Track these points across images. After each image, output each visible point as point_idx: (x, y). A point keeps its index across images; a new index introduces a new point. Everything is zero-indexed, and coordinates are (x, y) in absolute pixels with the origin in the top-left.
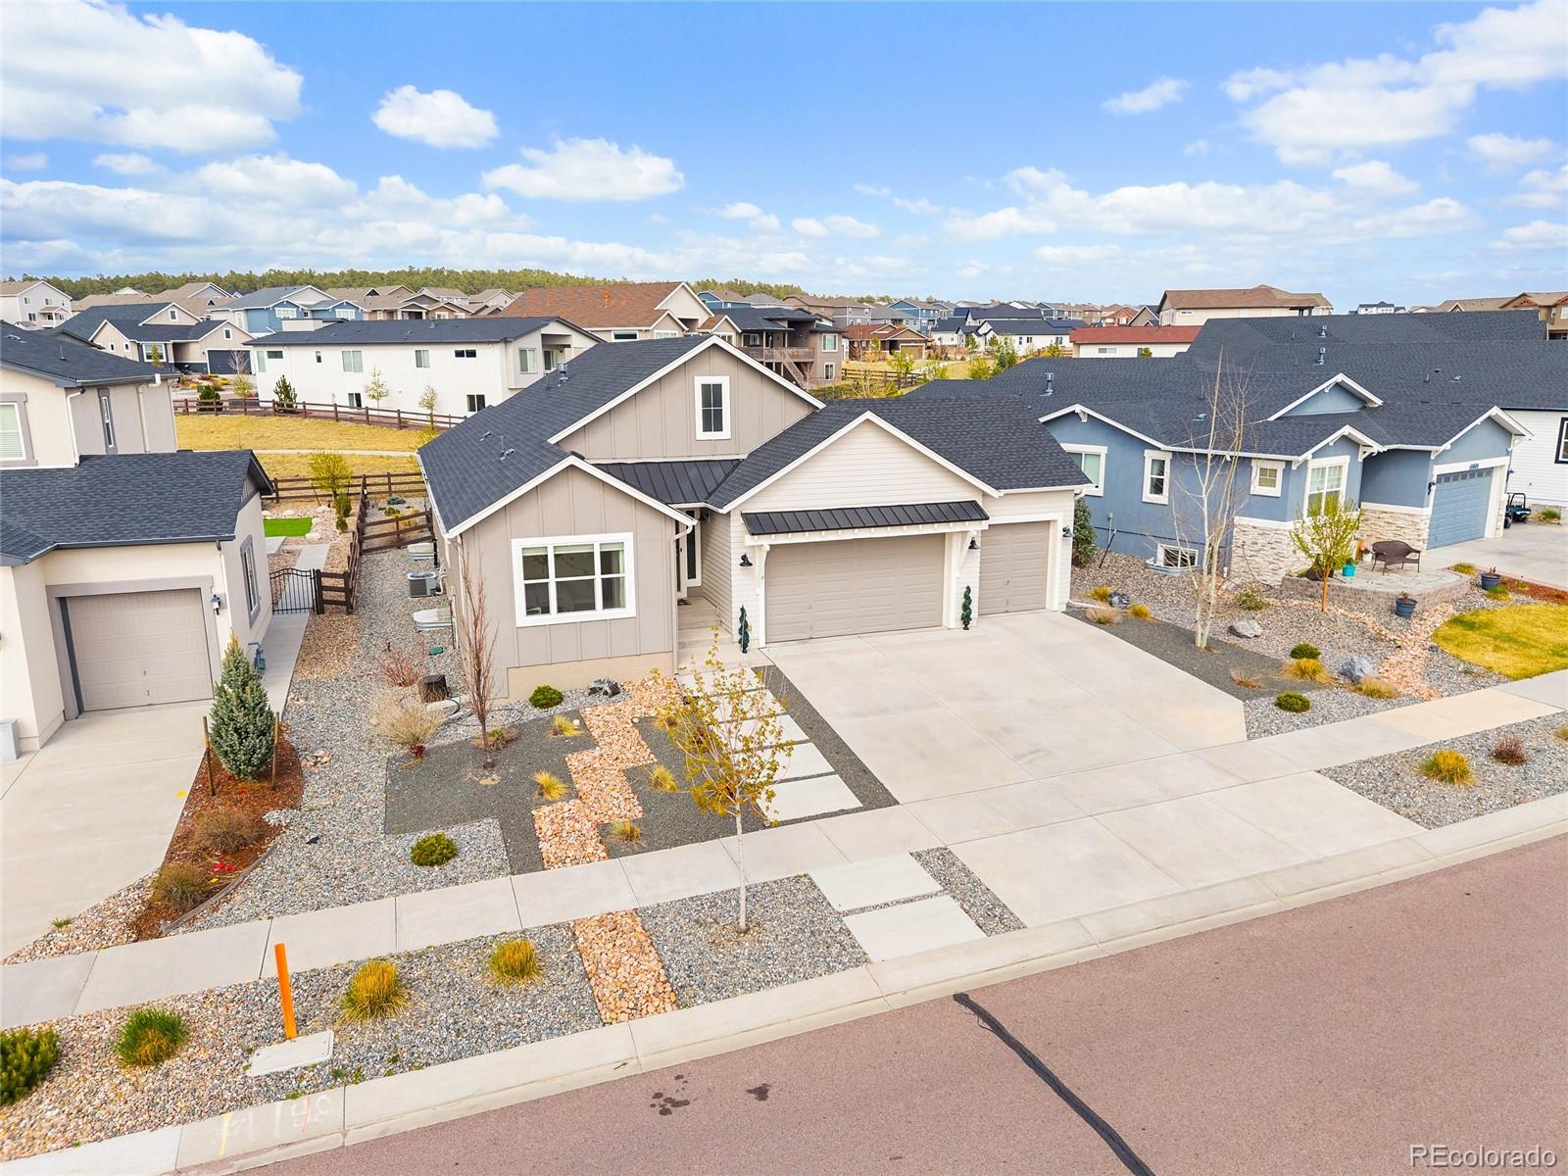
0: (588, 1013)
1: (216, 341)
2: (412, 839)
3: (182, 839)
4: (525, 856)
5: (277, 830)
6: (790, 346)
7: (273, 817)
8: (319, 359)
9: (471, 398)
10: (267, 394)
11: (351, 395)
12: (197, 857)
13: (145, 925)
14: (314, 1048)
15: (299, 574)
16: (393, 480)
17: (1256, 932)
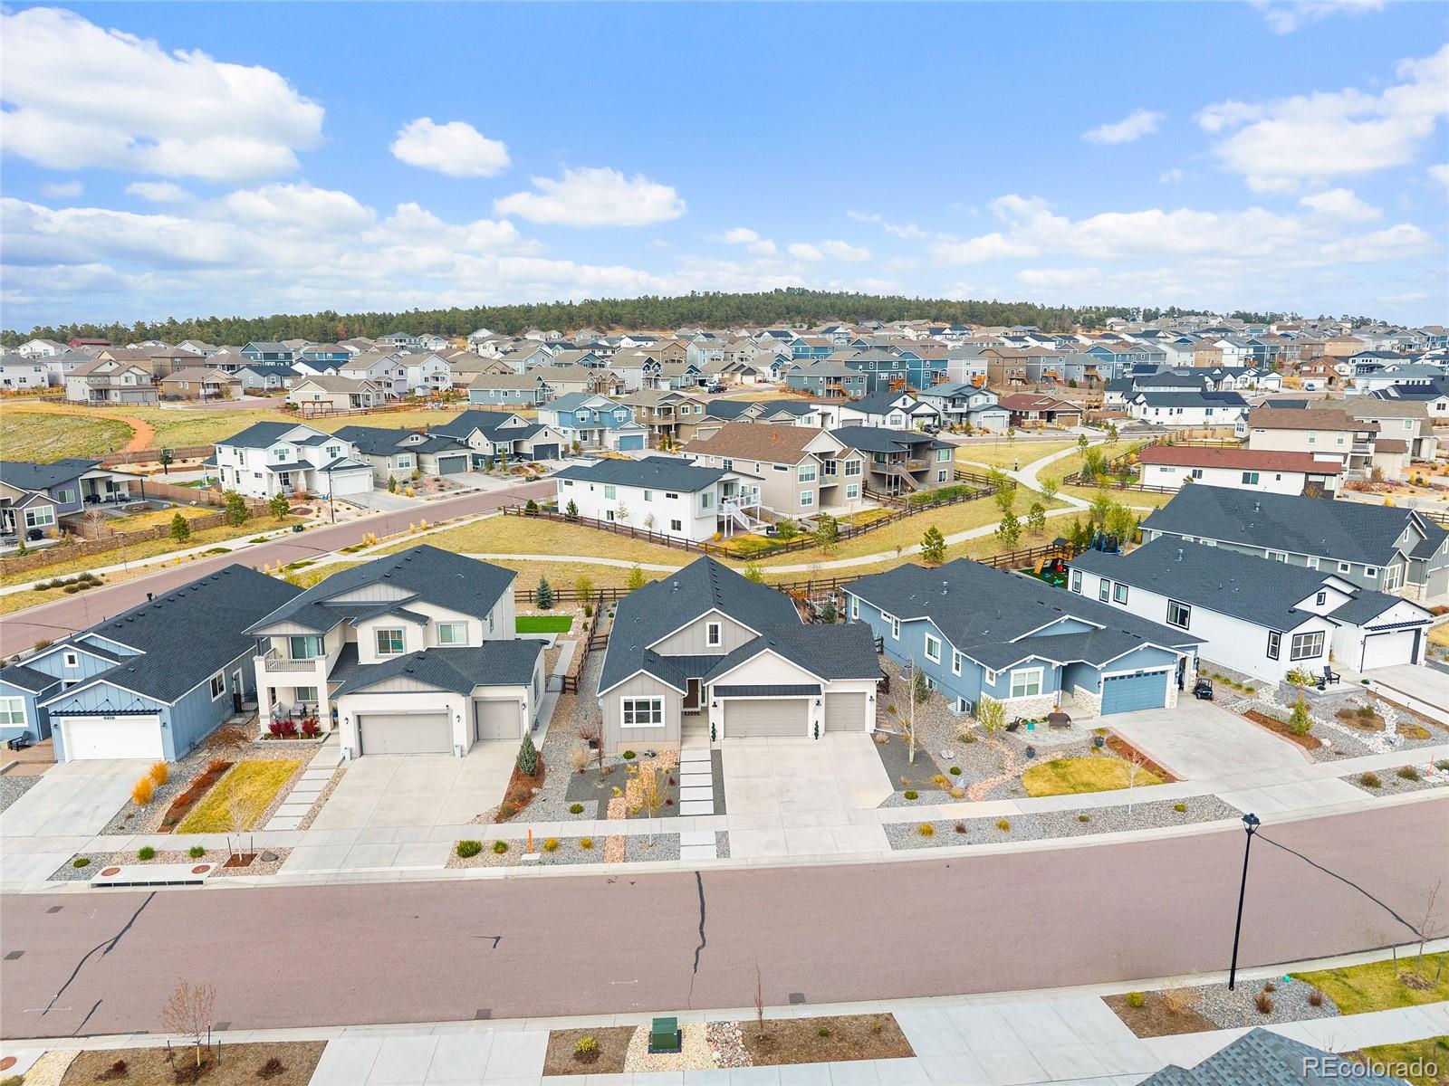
0: (601, 859)
1: (539, 439)
2: (572, 804)
3: (508, 794)
4: (602, 815)
5: (534, 795)
6: (913, 458)
7: (534, 790)
8: (592, 489)
9: (673, 521)
10: (563, 509)
11: (608, 512)
12: (512, 801)
13: (498, 820)
14: (536, 856)
15: (557, 677)
16: (617, 592)
17: (796, 870)
